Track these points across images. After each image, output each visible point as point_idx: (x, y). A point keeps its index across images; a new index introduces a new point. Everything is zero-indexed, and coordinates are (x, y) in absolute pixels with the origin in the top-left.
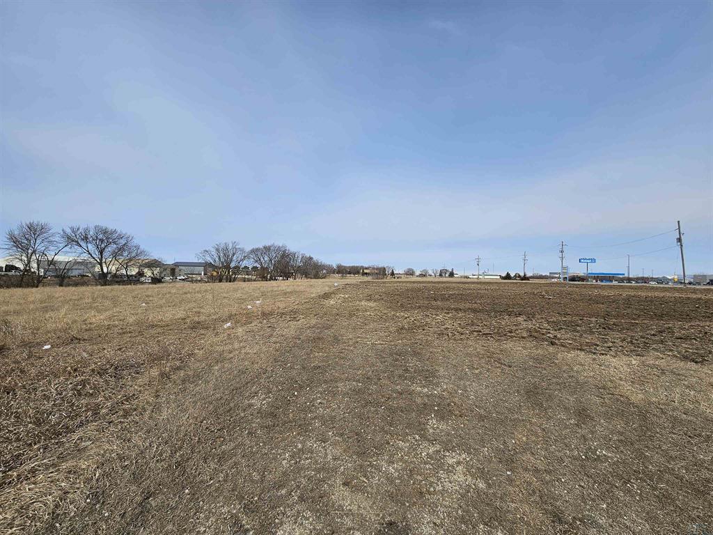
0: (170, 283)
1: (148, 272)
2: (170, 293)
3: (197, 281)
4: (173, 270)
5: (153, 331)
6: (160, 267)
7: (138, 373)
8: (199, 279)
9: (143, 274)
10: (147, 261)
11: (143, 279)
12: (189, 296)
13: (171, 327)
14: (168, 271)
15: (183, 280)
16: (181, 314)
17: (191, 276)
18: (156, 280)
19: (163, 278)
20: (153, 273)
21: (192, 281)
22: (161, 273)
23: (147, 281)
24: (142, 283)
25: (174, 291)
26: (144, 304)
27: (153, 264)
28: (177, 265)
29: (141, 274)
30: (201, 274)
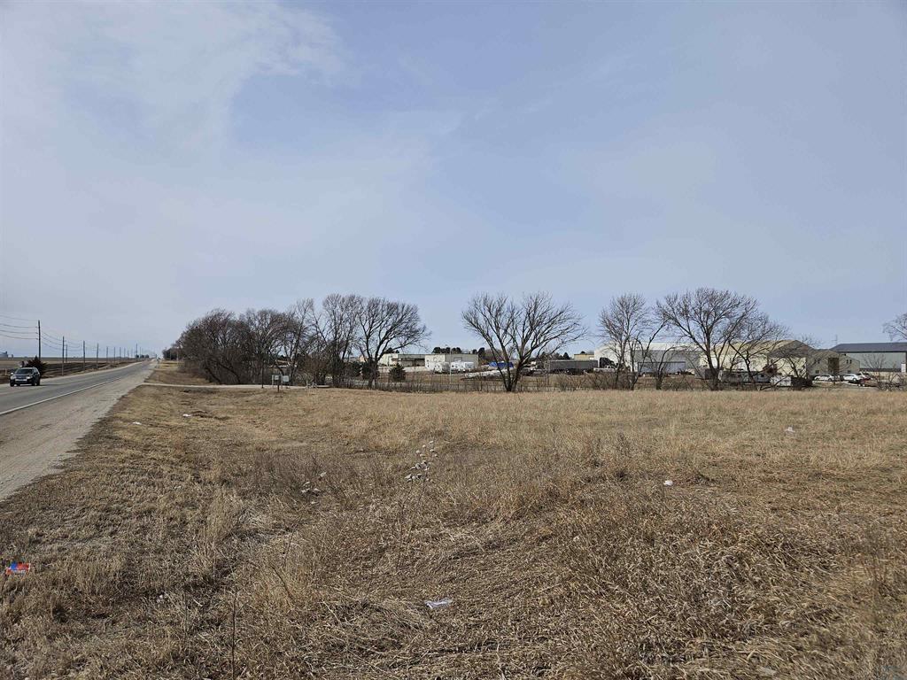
0: (830, 388)
1: (784, 367)
2: (836, 409)
3: (890, 386)
4: (835, 362)
5: (823, 486)
6: (807, 356)
7: (826, 568)
8: (896, 380)
9: (776, 369)
10: (781, 345)
11: (775, 380)
12: (882, 419)
13: (861, 484)
14: (824, 365)
15: (858, 382)
16: (875, 458)
17: (876, 374)
18: (802, 383)
19: (813, 378)
20: (794, 368)
21: (879, 386)
22: (809, 368)
23: (783, 383)
24: (776, 387)
25: (844, 406)
26: (790, 429)
27: (793, 350)
28: (842, 349)
29: (771, 370)
30: (900, 370)
